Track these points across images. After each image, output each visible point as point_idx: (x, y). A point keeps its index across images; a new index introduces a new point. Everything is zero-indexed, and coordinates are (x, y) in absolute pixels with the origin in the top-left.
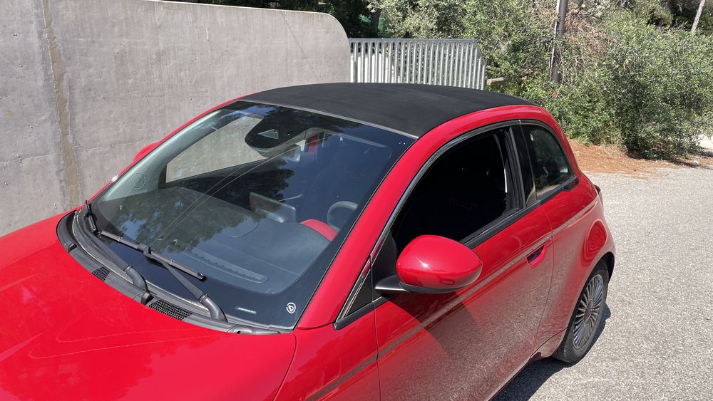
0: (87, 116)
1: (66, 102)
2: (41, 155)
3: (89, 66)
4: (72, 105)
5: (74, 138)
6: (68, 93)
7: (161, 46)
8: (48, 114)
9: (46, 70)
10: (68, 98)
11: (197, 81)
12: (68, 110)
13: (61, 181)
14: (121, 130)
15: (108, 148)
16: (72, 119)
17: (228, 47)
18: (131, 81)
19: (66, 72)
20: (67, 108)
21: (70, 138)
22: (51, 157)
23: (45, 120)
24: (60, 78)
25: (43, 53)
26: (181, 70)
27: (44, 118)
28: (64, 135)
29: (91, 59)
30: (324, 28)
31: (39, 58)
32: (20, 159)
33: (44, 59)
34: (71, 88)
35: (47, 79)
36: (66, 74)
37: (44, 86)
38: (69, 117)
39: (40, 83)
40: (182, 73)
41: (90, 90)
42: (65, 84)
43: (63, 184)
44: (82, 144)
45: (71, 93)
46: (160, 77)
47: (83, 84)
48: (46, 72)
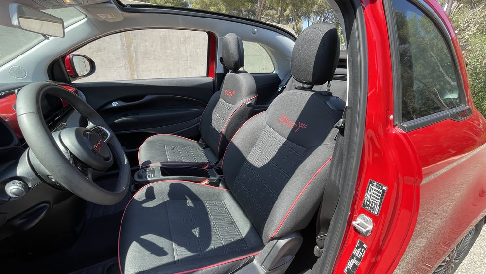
0: (144, 67)
1: (133, 58)
3: (146, 41)
4: (137, 60)
6: (134, 54)
8: (123, 63)
9: (122, 41)
12: (134, 63)
24: (129, 46)
34: (136, 52)
35: (123, 45)
36: (133, 44)
37: (121, 49)
38: (135, 66)
39: (119, 47)
41: (146, 53)
42: (132, 49)
46: (186, 50)
47: (142, 50)
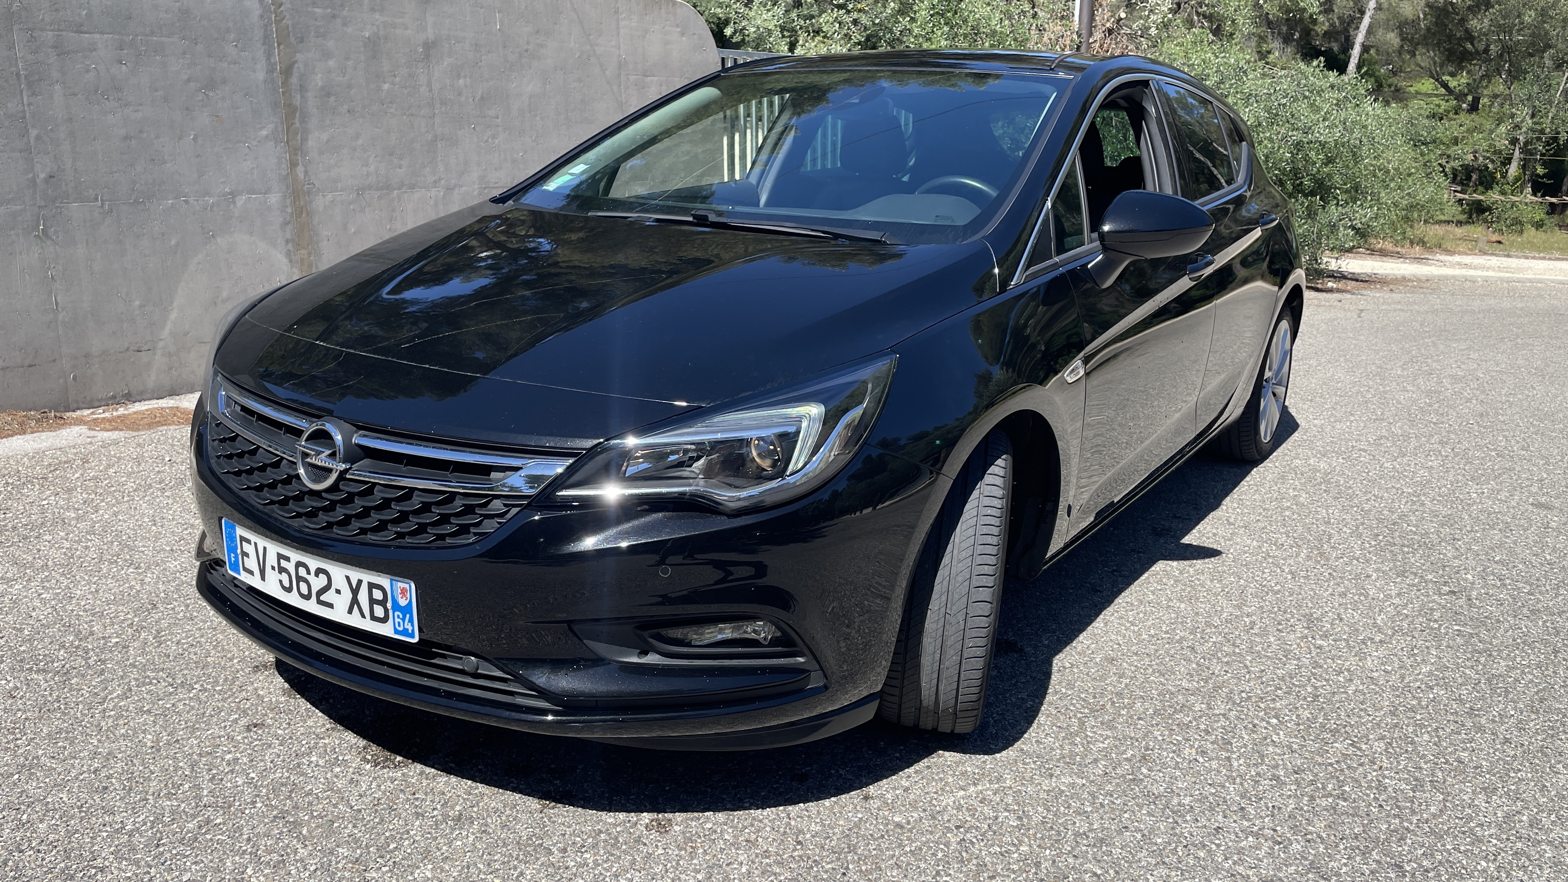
0: (325, 137)
1: (296, 109)
2: (261, 193)
3: (327, 55)
4: (304, 118)
5: (306, 172)
6: (299, 97)
7: (430, 34)
8: (271, 126)
9: (269, 55)
10: (298, 103)
11: (482, 98)
12: (298, 125)
13: (287, 241)
14: (372, 168)
15: (353, 196)
16: (304, 140)
17: (528, 43)
18: (386, 86)
19: (296, 62)
20: (297, 121)
21: (300, 170)
22: (274, 199)
23: (267, 137)
24: (287, 72)
25: (266, 27)
26: (459, 77)
27: (264, 133)
28: (293, 165)
29: (331, 44)
30: (677, 26)
31: (258, 34)
32: (233, 194)
33: (266, 37)
34: (303, 89)
35: (271, 70)
36: (296, 65)
37: (265, 81)
38: (299, 137)
39: (261, 76)
40: (461, 81)
41: (329, 95)
42: (294, 80)
43: (290, 246)
44: (317, 183)
45: (302, 97)
47: (320, 84)
48: (268, 59)
